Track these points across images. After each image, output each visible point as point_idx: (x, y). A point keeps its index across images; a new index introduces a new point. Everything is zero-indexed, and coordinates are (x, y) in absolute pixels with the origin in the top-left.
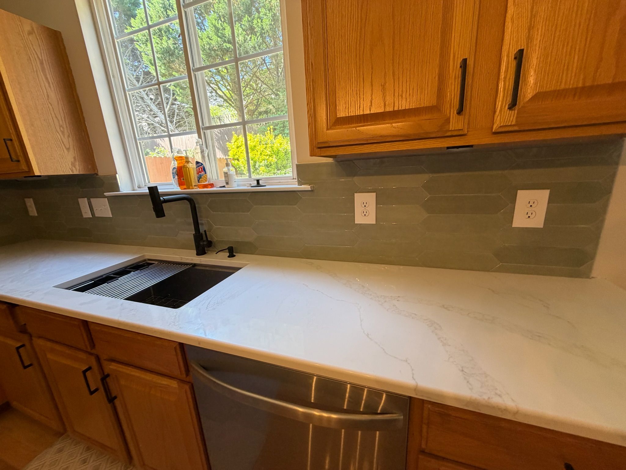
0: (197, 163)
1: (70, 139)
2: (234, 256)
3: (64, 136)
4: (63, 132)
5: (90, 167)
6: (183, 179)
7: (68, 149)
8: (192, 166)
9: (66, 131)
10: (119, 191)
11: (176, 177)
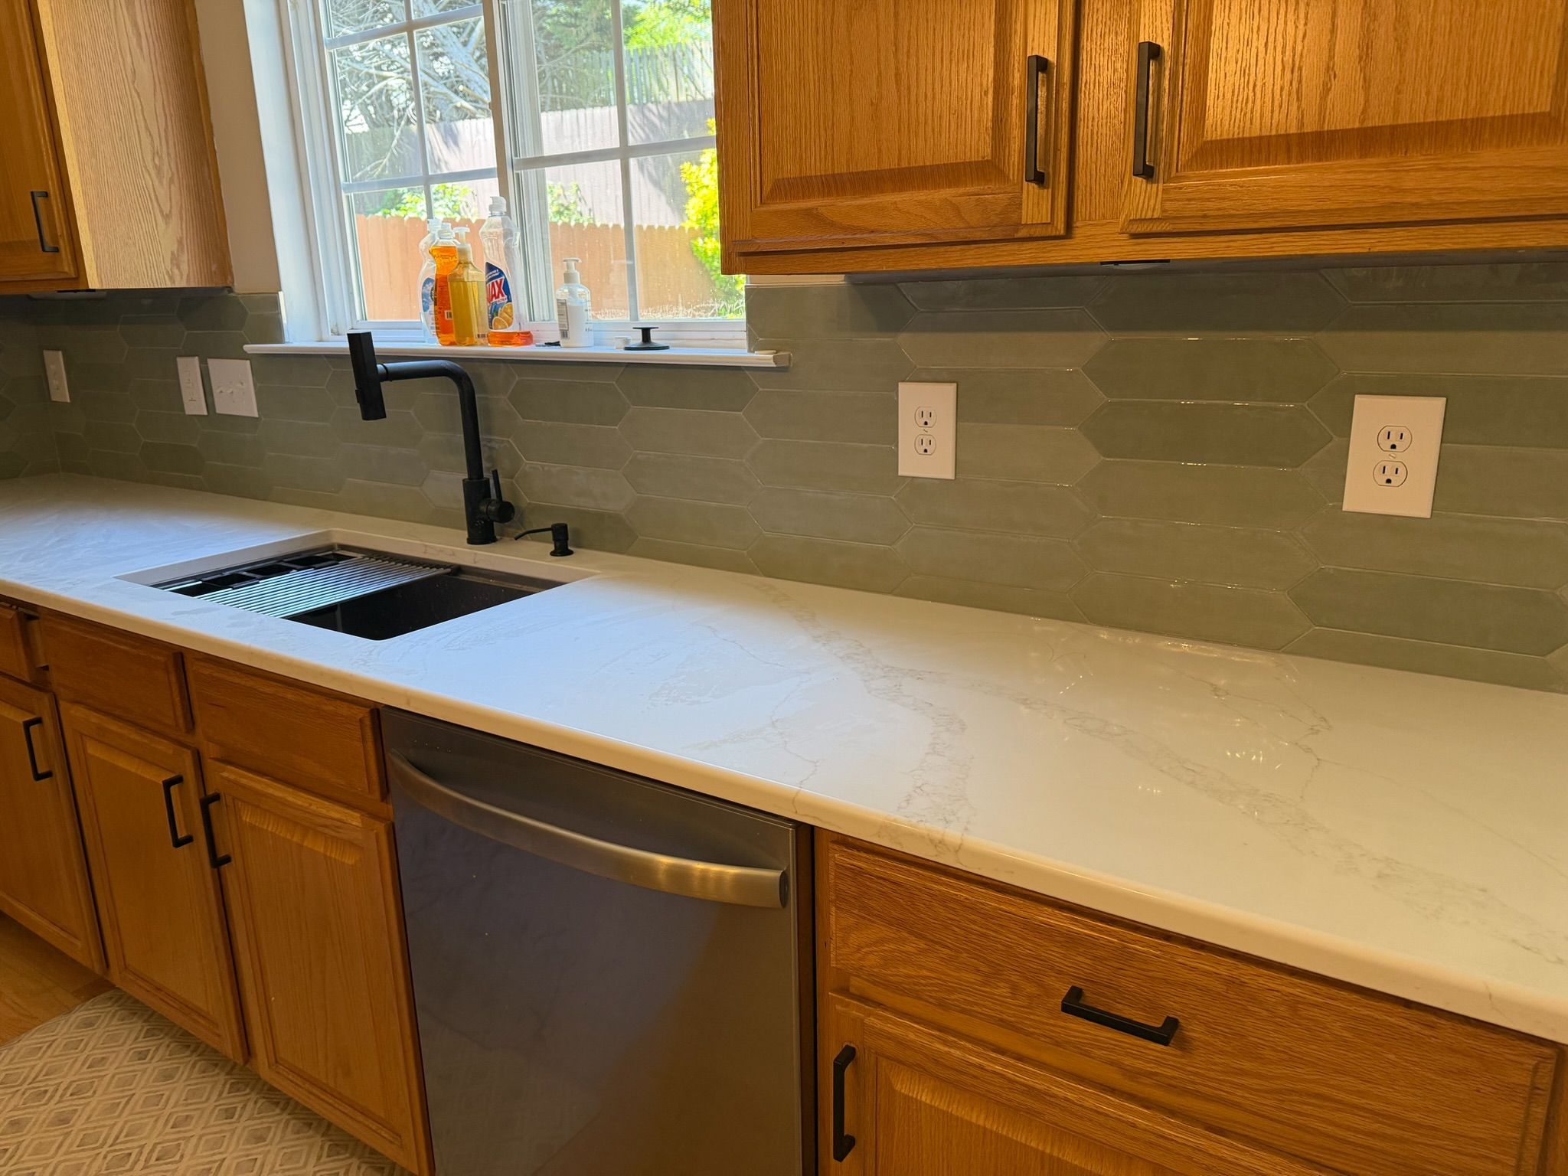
0: (490, 267)
1: (174, 189)
2: (571, 553)
3: (161, 182)
4: (158, 170)
5: (214, 268)
6: (450, 315)
7: (167, 217)
8: (476, 277)
9: (166, 167)
10: (280, 340)
11: (432, 307)
